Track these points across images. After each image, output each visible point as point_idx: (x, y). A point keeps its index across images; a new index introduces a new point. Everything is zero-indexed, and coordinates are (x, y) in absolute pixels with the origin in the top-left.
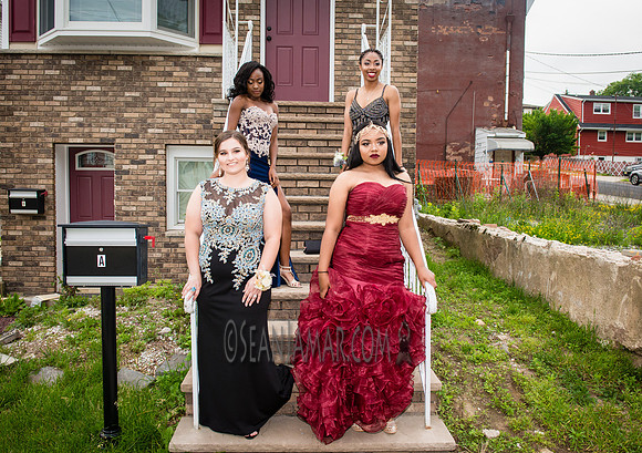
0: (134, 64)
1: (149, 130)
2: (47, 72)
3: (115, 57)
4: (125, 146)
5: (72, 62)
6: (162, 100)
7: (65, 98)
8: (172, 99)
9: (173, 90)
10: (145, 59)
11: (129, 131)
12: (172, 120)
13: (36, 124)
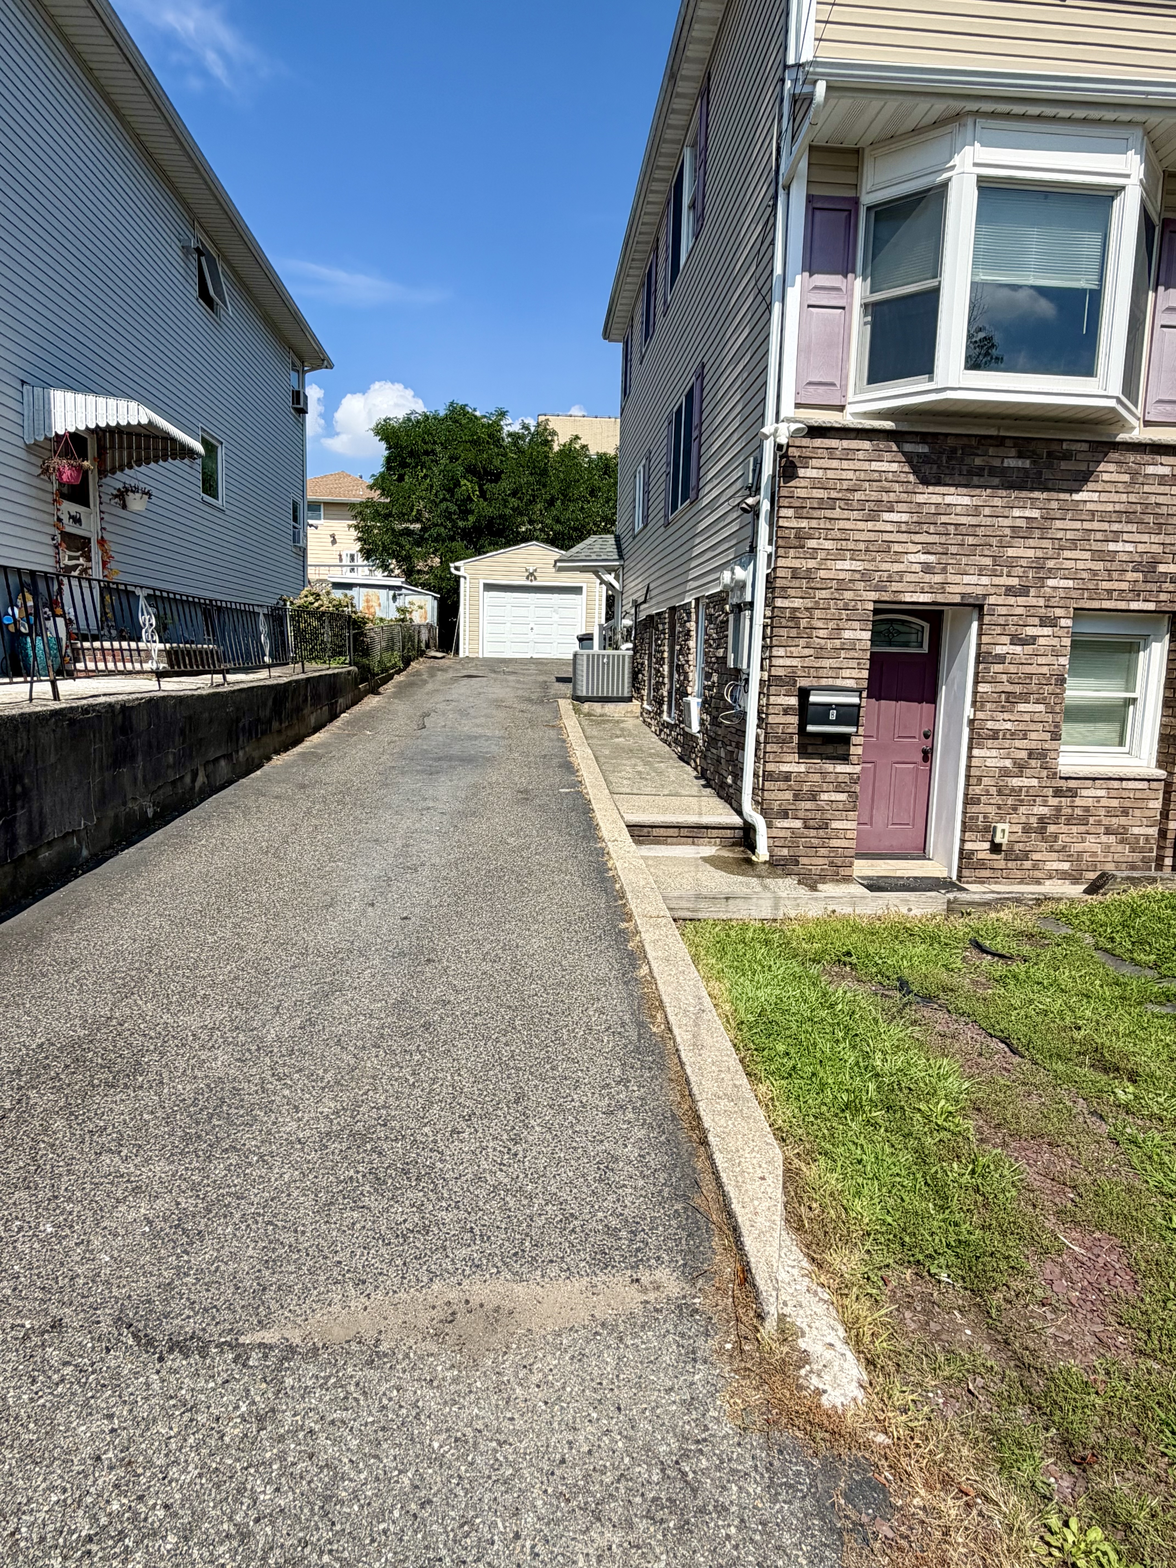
0: (1033, 456)
1: (1051, 582)
2: (875, 466)
3: (1000, 441)
4: (1003, 610)
5: (923, 449)
6: (1077, 525)
7: (905, 517)
8: (1096, 525)
9: (1100, 507)
10: (1055, 447)
11: (1014, 582)
12: (1090, 565)
13: (847, 565)
